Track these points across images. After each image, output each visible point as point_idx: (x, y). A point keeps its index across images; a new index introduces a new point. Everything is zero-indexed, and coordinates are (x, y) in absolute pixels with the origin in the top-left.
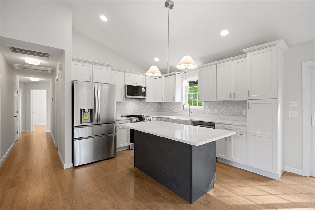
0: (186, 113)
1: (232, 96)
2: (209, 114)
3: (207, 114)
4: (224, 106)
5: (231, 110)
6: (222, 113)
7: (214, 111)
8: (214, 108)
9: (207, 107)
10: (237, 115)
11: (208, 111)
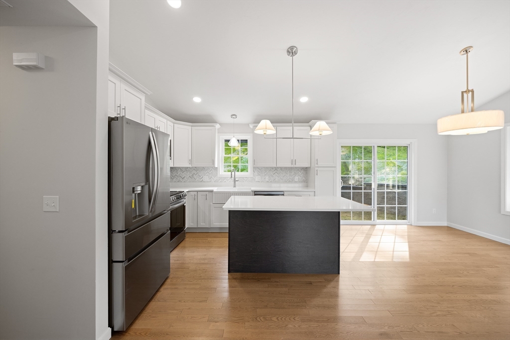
0: (225, 182)
1: (294, 163)
2: (259, 182)
3: (257, 181)
4: (276, 172)
5: (284, 176)
6: (274, 180)
7: (265, 179)
8: (265, 175)
9: (256, 173)
10: (289, 182)
11: (257, 178)
